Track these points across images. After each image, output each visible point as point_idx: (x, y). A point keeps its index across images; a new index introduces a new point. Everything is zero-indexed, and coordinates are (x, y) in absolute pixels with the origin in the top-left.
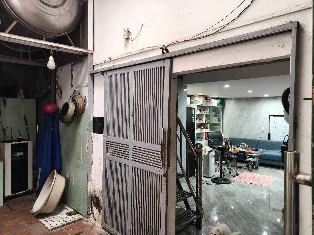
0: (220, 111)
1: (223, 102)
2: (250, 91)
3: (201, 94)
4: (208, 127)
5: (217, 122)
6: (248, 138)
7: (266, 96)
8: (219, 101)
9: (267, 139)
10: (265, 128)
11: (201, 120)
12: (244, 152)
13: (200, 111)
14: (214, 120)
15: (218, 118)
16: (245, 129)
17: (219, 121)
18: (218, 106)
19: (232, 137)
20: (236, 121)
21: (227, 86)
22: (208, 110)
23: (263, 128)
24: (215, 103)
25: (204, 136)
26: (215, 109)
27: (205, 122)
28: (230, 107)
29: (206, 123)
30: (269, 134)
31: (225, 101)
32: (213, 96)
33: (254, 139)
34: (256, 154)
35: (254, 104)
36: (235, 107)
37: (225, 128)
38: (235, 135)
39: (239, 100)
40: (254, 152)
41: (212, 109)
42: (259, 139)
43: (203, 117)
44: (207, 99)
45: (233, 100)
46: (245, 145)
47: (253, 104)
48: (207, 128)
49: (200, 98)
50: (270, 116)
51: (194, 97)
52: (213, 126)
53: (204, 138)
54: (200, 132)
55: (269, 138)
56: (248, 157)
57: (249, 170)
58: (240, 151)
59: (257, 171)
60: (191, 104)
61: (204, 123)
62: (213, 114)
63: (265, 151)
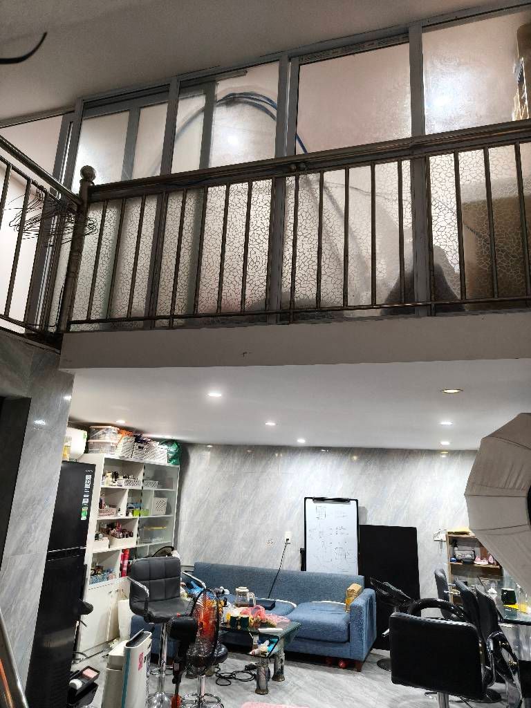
0: (172, 479)
1: (182, 453)
2: (271, 424)
3: (121, 422)
4: (135, 532)
5: (161, 513)
6: (247, 563)
7: (301, 441)
8: (173, 449)
9: (298, 565)
10: (293, 533)
11: (114, 506)
12: (244, 621)
13: (115, 476)
14: (154, 508)
15: (165, 500)
16: (241, 535)
17: (168, 511)
18: (170, 464)
19: (201, 560)
20: (216, 512)
21: (215, 394)
22: (140, 477)
23: (288, 535)
24: (160, 456)
25: (119, 561)
26: (158, 474)
27: (127, 515)
28: (201, 466)
29: (131, 516)
30: (303, 553)
31: (189, 451)
32: (156, 432)
33: (261, 566)
34: (279, 625)
35: (267, 464)
36: (215, 468)
37: (182, 532)
39: (226, 449)
40: (271, 617)
41: (150, 474)
42: (276, 567)
43: (123, 495)
44: (138, 438)
45: (209, 450)
46: (244, 594)
47: (264, 463)
48: (131, 535)
49: (120, 436)
50: (306, 499)
51: (100, 432)
52: (150, 526)
53: (117, 571)
54: (106, 549)
55: (303, 567)
56: (256, 639)
58: (233, 619)
59: (281, 688)
60: (86, 452)
61: (124, 517)
62: (152, 488)
63: (294, 608)
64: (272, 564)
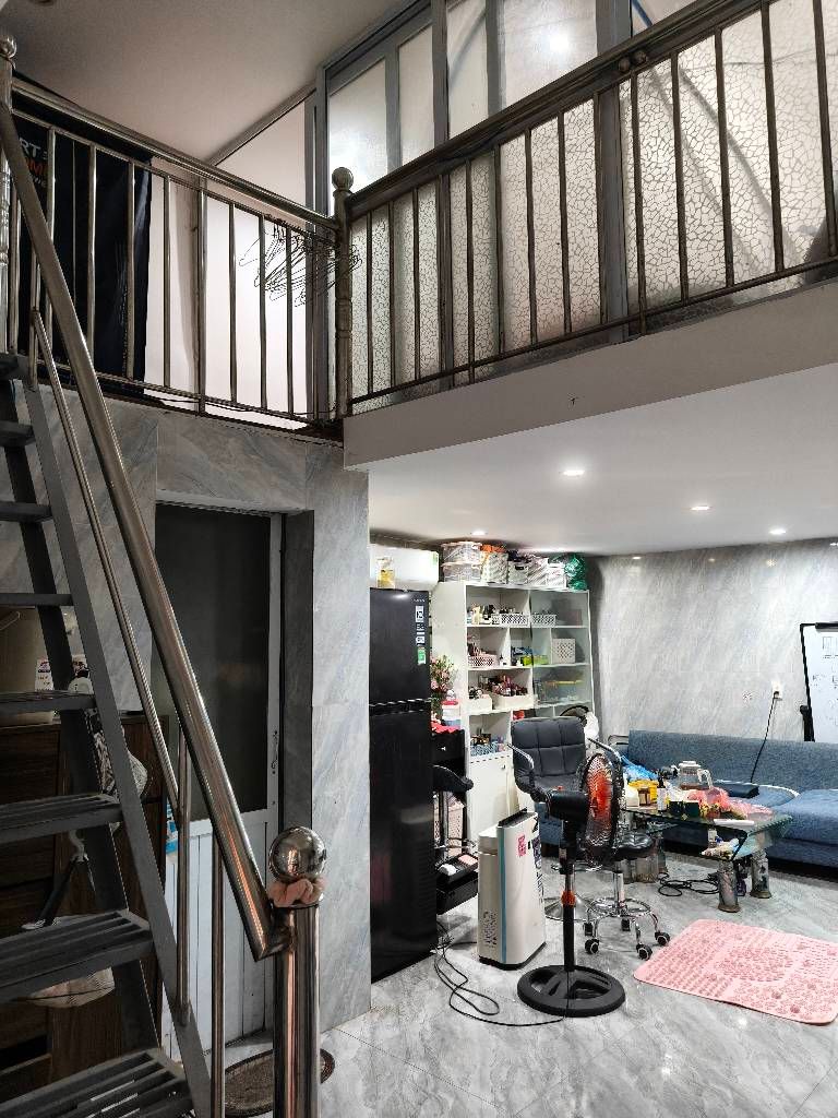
0: (580, 610)
1: (590, 571)
2: (700, 508)
3: (480, 533)
4: (530, 686)
5: (567, 661)
6: (713, 731)
7: (778, 532)
8: (573, 566)
9: (799, 734)
10: (785, 682)
11: (494, 653)
12: (692, 808)
13: (489, 611)
14: (557, 653)
15: (572, 642)
16: (697, 690)
17: (580, 657)
18: (572, 590)
19: (639, 727)
20: (655, 656)
21: (574, 472)
22: (526, 611)
23: (776, 685)
24: (555, 578)
26: (558, 605)
27: (514, 664)
28: (624, 591)
29: (519, 665)
30: (806, 713)
31: (601, 567)
32: (543, 543)
33: (735, 735)
34: (750, 816)
35: (729, 577)
36: (645, 590)
37: (606, 686)
38: (652, 721)
39: (663, 559)
40: (740, 806)
41: (547, 606)
42: (761, 737)
43: (504, 635)
44: (513, 554)
45: (635, 563)
46: (692, 771)
47: (723, 575)
48: (524, 691)
49: (483, 554)
50: (802, 626)
51: (455, 551)
52: (552, 680)
54: (488, 710)
55: (809, 734)
56: (713, 834)
57: (723, 906)
58: (673, 804)
59: (761, 907)
60: (442, 579)
61: (509, 667)
62: (550, 624)
63: (793, 797)
64: (755, 732)
